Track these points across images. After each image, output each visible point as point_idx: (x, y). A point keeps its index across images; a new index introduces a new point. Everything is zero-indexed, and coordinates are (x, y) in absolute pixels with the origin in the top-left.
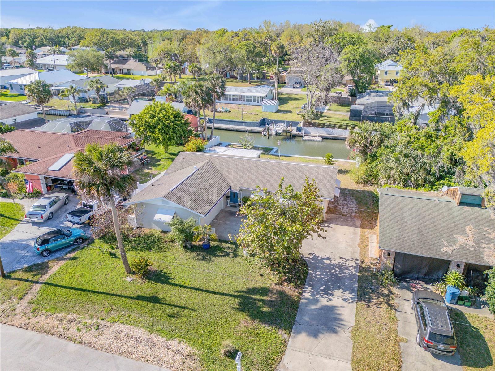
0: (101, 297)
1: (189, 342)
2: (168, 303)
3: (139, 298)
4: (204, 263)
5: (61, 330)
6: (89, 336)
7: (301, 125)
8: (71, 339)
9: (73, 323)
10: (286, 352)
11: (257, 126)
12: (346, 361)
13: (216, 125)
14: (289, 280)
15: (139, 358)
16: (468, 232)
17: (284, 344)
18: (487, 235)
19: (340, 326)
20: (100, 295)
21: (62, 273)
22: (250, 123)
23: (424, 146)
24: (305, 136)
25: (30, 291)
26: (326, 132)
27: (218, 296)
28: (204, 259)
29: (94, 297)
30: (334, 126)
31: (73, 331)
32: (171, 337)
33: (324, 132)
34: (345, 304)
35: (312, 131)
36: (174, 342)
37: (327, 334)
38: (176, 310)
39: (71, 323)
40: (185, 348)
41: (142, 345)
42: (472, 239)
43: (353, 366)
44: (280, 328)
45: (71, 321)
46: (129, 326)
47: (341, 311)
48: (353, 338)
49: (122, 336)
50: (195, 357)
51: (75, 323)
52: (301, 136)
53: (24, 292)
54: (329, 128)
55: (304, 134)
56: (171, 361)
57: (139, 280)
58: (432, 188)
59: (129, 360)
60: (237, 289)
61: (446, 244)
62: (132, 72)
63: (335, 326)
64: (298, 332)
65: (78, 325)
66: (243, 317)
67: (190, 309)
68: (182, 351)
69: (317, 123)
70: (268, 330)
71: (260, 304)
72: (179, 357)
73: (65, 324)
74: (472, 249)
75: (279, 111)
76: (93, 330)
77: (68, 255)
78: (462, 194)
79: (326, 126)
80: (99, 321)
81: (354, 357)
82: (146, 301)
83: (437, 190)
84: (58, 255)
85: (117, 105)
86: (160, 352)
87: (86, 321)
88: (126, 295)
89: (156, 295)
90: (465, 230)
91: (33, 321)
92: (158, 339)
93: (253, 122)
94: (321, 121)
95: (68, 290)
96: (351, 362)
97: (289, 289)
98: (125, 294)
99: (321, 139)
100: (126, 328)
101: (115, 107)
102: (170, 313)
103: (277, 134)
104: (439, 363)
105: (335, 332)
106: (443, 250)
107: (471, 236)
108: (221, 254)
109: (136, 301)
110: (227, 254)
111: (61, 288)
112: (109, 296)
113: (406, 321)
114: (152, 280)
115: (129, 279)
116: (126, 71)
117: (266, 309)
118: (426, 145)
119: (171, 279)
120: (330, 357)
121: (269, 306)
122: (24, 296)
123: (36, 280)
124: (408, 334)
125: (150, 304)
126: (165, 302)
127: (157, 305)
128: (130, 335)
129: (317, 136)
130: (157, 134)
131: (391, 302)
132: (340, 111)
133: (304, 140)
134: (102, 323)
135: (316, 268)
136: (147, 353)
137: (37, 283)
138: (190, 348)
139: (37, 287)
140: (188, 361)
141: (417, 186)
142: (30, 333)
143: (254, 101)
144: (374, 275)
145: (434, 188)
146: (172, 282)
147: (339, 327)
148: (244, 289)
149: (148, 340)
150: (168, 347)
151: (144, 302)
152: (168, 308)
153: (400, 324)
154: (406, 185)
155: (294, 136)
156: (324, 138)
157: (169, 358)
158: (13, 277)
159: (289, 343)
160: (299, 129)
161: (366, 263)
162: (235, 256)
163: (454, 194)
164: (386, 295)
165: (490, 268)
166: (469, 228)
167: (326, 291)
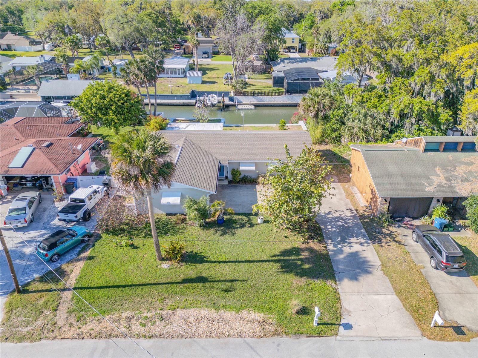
0: (147, 289)
2: (217, 279)
3: (186, 281)
4: (227, 237)
5: (122, 330)
6: (159, 327)
7: (232, 94)
8: (139, 336)
9: (132, 320)
10: (342, 298)
11: (188, 99)
12: (390, 293)
13: (159, 101)
14: (311, 238)
15: (219, 335)
16: (438, 173)
17: (336, 291)
18: (452, 173)
19: (371, 266)
20: (143, 287)
21: (88, 275)
22: (181, 96)
23: (376, 105)
24: (238, 105)
25: (61, 301)
26: (257, 99)
27: (259, 264)
28: (224, 233)
29: (139, 290)
30: (264, 94)
31: (136, 328)
32: (238, 310)
33: (254, 100)
34: (364, 248)
35: (244, 100)
36: (244, 313)
37: (364, 276)
38: (228, 284)
39: (130, 321)
40: (258, 316)
41: (215, 323)
42: (443, 178)
43: (398, 296)
44: (326, 279)
45: (129, 319)
46: (192, 309)
47: (364, 255)
48: (386, 273)
49: (191, 320)
50: (271, 321)
51: (134, 319)
52: (235, 106)
53: (56, 303)
54: (258, 95)
55: (237, 104)
56: (251, 330)
57: (176, 265)
58: (388, 141)
59: (210, 339)
60: (272, 254)
61: (427, 185)
62: (13, 47)
63: (367, 267)
64: (341, 280)
65: (140, 321)
66: (291, 278)
67: (241, 281)
68: (257, 319)
69: (246, 92)
70: (318, 283)
71: (299, 262)
72: (256, 325)
73: (125, 323)
74: (447, 186)
75: (204, 82)
76: (158, 322)
77: (82, 255)
78: (427, 143)
79: (254, 94)
80: (159, 311)
81: (394, 289)
82: (194, 282)
83: (393, 142)
84: (68, 257)
85: (21, 87)
86: (237, 326)
87: (145, 315)
88: (171, 281)
89: (201, 275)
90: (435, 172)
91: (85, 329)
92: (228, 315)
93: (184, 94)
94: (249, 89)
95: (106, 289)
96: (394, 293)
97: (315, 245)
98: (169, 280)
99: (253, 107)
100: (190, 312)
101: (19, 89)
102: (224, 288)
103: (213, 105)
104: (454, 278)
105: (370, 273)
106: (427, 189)
107: (442, 176)
108: (239, 226)
109: (185, 285)
110: (243, 226)
111: (97, 290)
112: (154, 286)
113: (416, 252)
114: (189, 262)
115: (165, 265)
116: (6, 47)
117: (307, 266)
118: (378, 105)
119: (205, 257)
120: (377, 293)
121: (308, 263)
122: (58, 306)
123: (62, 288)
124: (422, 262)
125: (201, 285)
126: (214, 280)
127: (207, 284)
128: (199, 317)
129: (249, 105)
130: (111, 116)
131: (396, 239)
132: (260, 79)
133: (239, 109)
134: (165, 313)
135: (325, 223)
136: (226, 329)
137: (64, 290)
138: (262, 315)
139: (67, 295)
140: (267, 326)
141: (376, 141)
142: (89, 343)
143: (175, 73)
144: (372, 220)
145: (390, 140)
146: (209, 260)
147: (370, 268)
148: (278, 253)
149: (219, 317)
150: (242, 319)
151: (194, 284)
152: (219, 284)
153: (412, 255)
154: (368, 141)
155: (228, 106)
156: (256, 106)
157: (247, 328)
158: (30, 290)
159: (340, 290)
160: (231, 99)
161: (361, 211)
162: (252, 225)
163: (416, 143)
164: (390, 235)
165: (465, 199)
166: (438, 170)
167: (344, 240)
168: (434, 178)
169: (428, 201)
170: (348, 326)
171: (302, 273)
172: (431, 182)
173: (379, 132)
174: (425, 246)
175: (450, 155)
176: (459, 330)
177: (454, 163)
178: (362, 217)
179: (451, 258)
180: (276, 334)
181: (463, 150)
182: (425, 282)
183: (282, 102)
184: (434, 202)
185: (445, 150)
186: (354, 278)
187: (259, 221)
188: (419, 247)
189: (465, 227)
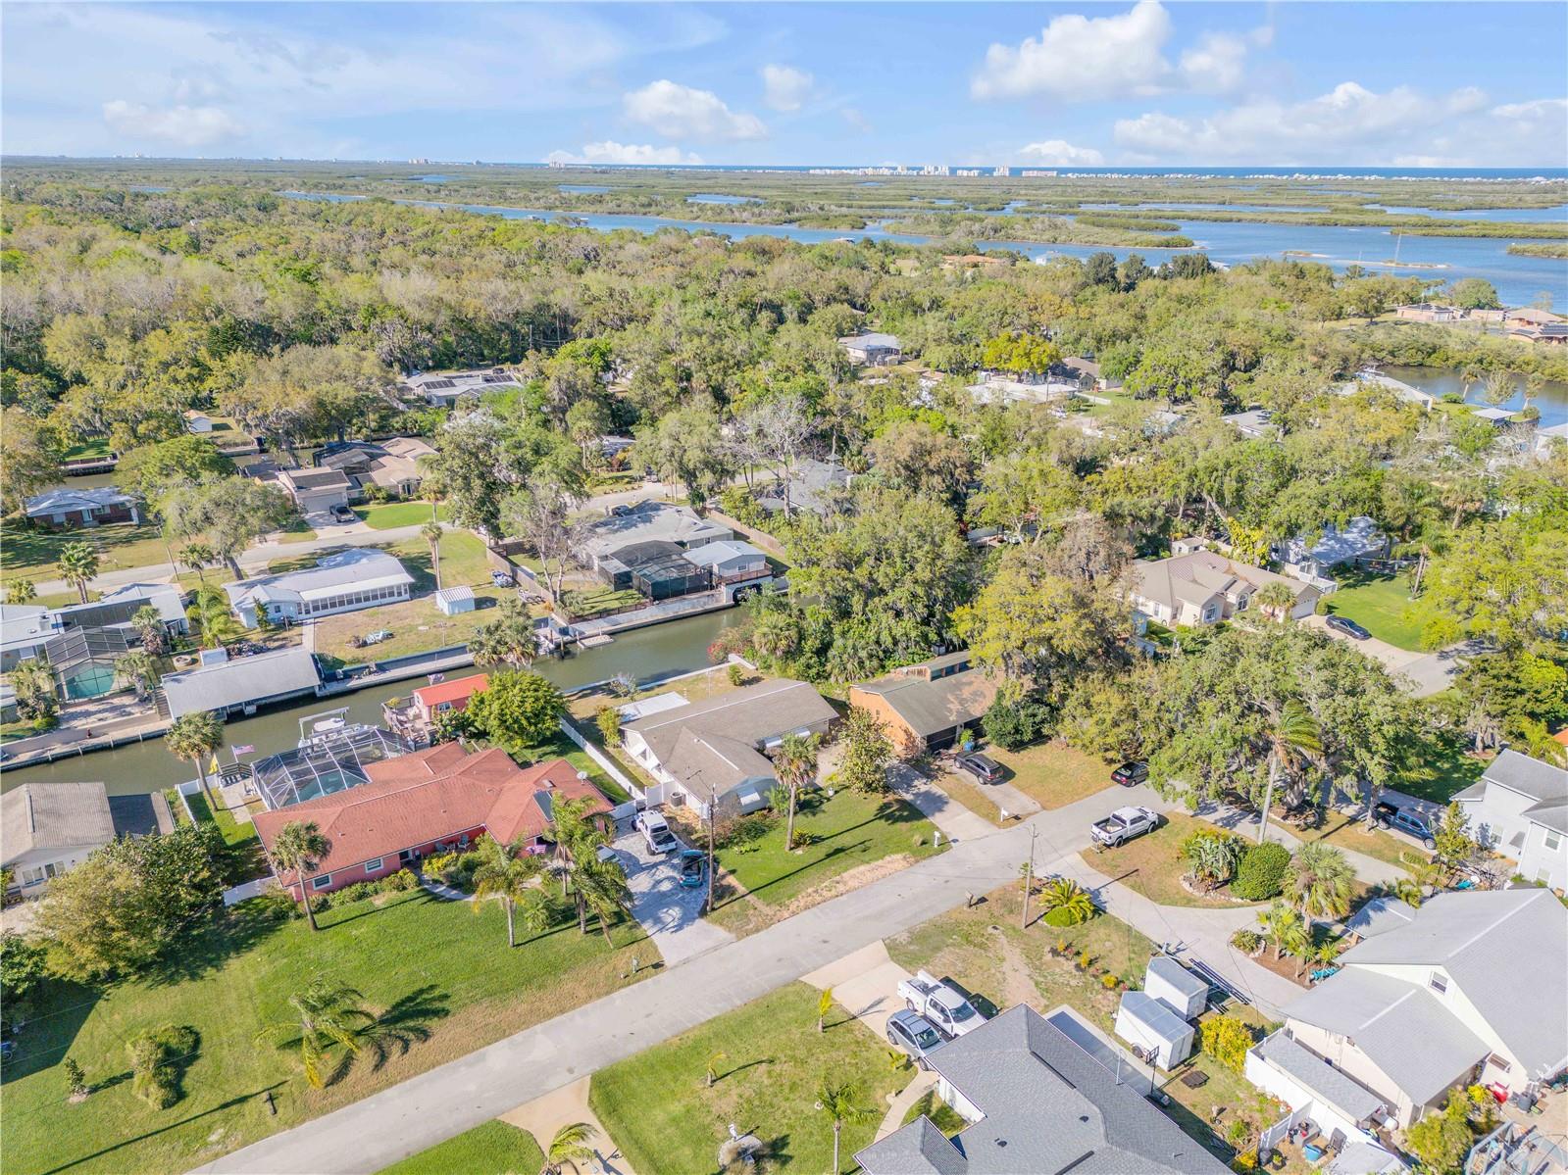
0: (804, 872)
1: (897, 852)
2: (849, 847)
3: (828, 856)
4: (820, 815)
5: (818, 899)
6: (841, 888)
7: (561, 622)
8: (833, 898)
9: (818, 891)
10: (940, 826)
12: (967, 812)
14: (886, 792)
15: (884, 877)
16: (952, 700)
17: (933, 824)
18: (962, 697)
20: (800, 872)
21: (748, 881)
24: (580, 640)
25: (752, 903)
26: (606, 624)
28: (814, 815)
29: (800, 875)
31: (826, 895)
32: (882, 858)
34: (928, 786)
35: (586, 627)
36: (887, 858)
37: (945, 807)
38: (860, 846)
39: (817, 893)
40: (899, 856)
41: (875, 871)
42: (957, 704)
43: (972, 812)
44: (921, 819)
45: (815, 892)
46: (851, 870)
47: (932, 791)
48: (957, 800)
49: (857, 876)
50: (908, 856)
51: (820, 890)
52: (576, 642)
53: (750, 906)
54: (609, 615)
55: (578, 638)
56: (900, 866)
57: (809, 848)
60: (872, 815)
61: (947, 714)
63: (942, 799)
64: (930, 815)
65: (824, 890)
66: (900, 825)
67: (867, 840)
70: (918, 823)
71: (896, 813)
72: (901, 862)
73: (815, 895)
74: (962, 710)
76: (837, 885)
79: (598, 615)
80: (830, 880)
81: (968, 808)
83: (890, 672)
86: (890, 867)
87: (823, 886)
88: (817, 860)
89: (835, 848)
90: (949, 699)
91: (792, 909)
92: (878, 863)
95: (774, 884)
96: (969, 811)
97: (891, 797)
98: (815, 860)
99: (607, 639)
100: (852, 872)
102: (861, 850)
104: (1000, 787)
105: (946, 803)
107: (955, 702)
108: (819, 804)
109: (830, 859)
110: (822, 802)
111: (768, 887)
113: (965, 776)
114: (816, 843)
115: (799, 852)
117: (902, 814)
119: (823, 836)
120: (960, 815)
121: (901, 812)
122: (754, 906)
123: (741, 896)
124: (973, 782)
125: (841, 854)
126: (846, 848)
127: (846, 852)
128: (861, 872)
129: (599, 636)
131: (946, 771)
134: (835, 879)
136: (885, 872)
137: (745, 896)
139: (752, 898)
140: (908, 860)
141: (874, 674)
142: (807, 914)
144: (918, 762)
145: (886, 671)
146: (828, 836)
147: (944, 799)
148: (875, 812)
149: (874, 867)
150: (889, 862)
151: (836, 856)
152: (855, 848)
153: (963, 779)
154: (867, 676)
156: (612, 634)
157: (897, 866)
159: (936, 823)
160: (564, 632)
161: (903, 756)
162: (829, 800)
163: (920, 673)
164: (939, 768)
165: (980, 719)
166: (950, 697)
167: (910, 786)
168: (951, 706)
169: (953, 730)
170: (955, 841)
171: (906, 819)
172: (950, 711)
173: (875, 663)
174: (971, 770)
175: (952, 679)
176: (1017, 818)
177: (958, 686)
178: (907, 761)
179: (993, 772)
180: (917, 862)
181: (961, 670)
182: (983, 797)
183: (650, 619)
184: (958, 730)
185: (947, 674)
186: (940, 810)
187: (831, 793)
188: (964, 772)
189: (987, 743)
